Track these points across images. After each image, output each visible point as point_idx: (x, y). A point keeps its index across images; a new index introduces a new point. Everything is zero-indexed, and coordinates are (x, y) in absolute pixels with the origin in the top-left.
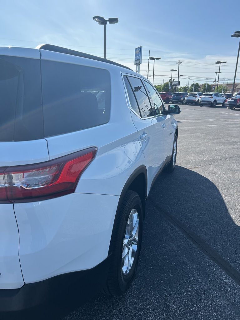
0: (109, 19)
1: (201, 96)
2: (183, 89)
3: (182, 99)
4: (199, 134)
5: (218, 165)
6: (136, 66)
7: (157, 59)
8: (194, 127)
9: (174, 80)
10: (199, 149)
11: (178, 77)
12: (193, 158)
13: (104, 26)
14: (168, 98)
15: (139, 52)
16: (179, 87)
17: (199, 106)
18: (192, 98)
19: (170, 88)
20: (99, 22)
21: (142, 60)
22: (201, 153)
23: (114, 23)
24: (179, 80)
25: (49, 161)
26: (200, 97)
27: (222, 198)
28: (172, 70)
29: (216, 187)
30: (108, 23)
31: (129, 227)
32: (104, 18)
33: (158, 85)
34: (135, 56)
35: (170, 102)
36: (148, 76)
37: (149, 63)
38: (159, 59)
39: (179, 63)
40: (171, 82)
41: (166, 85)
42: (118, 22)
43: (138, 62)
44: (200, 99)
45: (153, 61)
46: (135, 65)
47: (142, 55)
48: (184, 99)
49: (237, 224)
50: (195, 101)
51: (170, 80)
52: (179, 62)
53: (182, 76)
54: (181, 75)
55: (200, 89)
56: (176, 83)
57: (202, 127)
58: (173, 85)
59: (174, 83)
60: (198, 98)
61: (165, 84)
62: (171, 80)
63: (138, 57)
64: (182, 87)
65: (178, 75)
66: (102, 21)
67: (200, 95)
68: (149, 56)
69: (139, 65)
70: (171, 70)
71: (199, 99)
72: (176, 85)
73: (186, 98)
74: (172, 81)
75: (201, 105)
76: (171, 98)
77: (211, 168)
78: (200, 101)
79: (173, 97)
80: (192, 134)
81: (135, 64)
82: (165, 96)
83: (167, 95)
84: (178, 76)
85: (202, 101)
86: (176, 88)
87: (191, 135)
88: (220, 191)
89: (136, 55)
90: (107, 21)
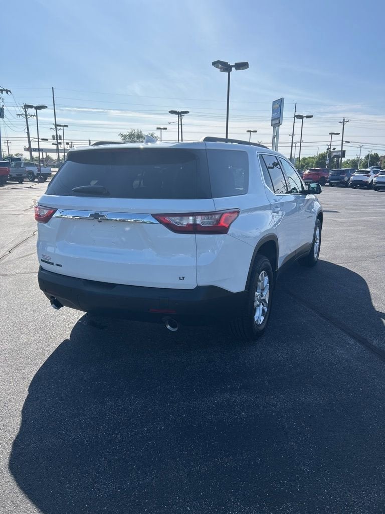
0: (235, 64)
1: (377, 175)
2: (351, 163)
3: (346, 179)
4: (360, 228)
5: (375, 261)
6: (274, 128)
7: (308, 117)
8: (358, 219)
9: (334, 149)
10: (355, 245)
11: (342, 145)
12: (344, 254)
13: (227, 73)
14: (324, 177)
15: (278, 106)
16: (344, 160)
17: (374, 191)
18: (362, 178)
19: (327, 162)
20: (220, 69)
21: (283, 119)
22: (356, 249)
23: (243, 69)
24: (343, 150)
25: (215, 212)
26: (375, 177)
27: (369, 291)
28: (332, 134)
29: (365, 282)
30: (233, 69)
31: (260, 283)
32: (228, 63)
33: (309, 157)
34: (272, 113)
35: (326, 184)
36: (292, 143)
37: (294, 122)
38: (311, 117)
39: (344, 122)
40: (330, 153)
41: (322, 157)
42: (248, 67)
43: (277, 122)
44: (375, 179)
45: (301, 120)
46: (272, 127)
47: (284, 110)
48: (349, 179)
49: (377, 310)
50: (367, 182)
51: (328, 149)
52: (344, 120)
53: (349, 142)
54: (346, 142)
55: (381, 163)
56: (338, 153)
57: (368, 219)
58: (334, 157)
59: (335, 154)
60: (372, 178)
61: (320, 155)
62: (330, 148)
63: (277, 114)
64: (349, 160)
65: (342, 141)
66: (225, 67)
67: (375, 172)
68: (295, 111)
69: (279, 126)
70: (330, 134)
71: (372, 180)
72: (338, 157)
73: (351, 178)
74: (332, 150)
75: (377, 189)
76: (327, 178)
77: (364, 264)
78: (375, 183)
79: (332, 175)
80: (351, 228)
81: (272, 125)
82: (318, 174)
83: (323, 173)
84: (342, 143)
85: (378, 183)
86: (338, 161)
87: (349, 228)
88: (368, 285)
89: (274, 111)
90: (233, 66)
